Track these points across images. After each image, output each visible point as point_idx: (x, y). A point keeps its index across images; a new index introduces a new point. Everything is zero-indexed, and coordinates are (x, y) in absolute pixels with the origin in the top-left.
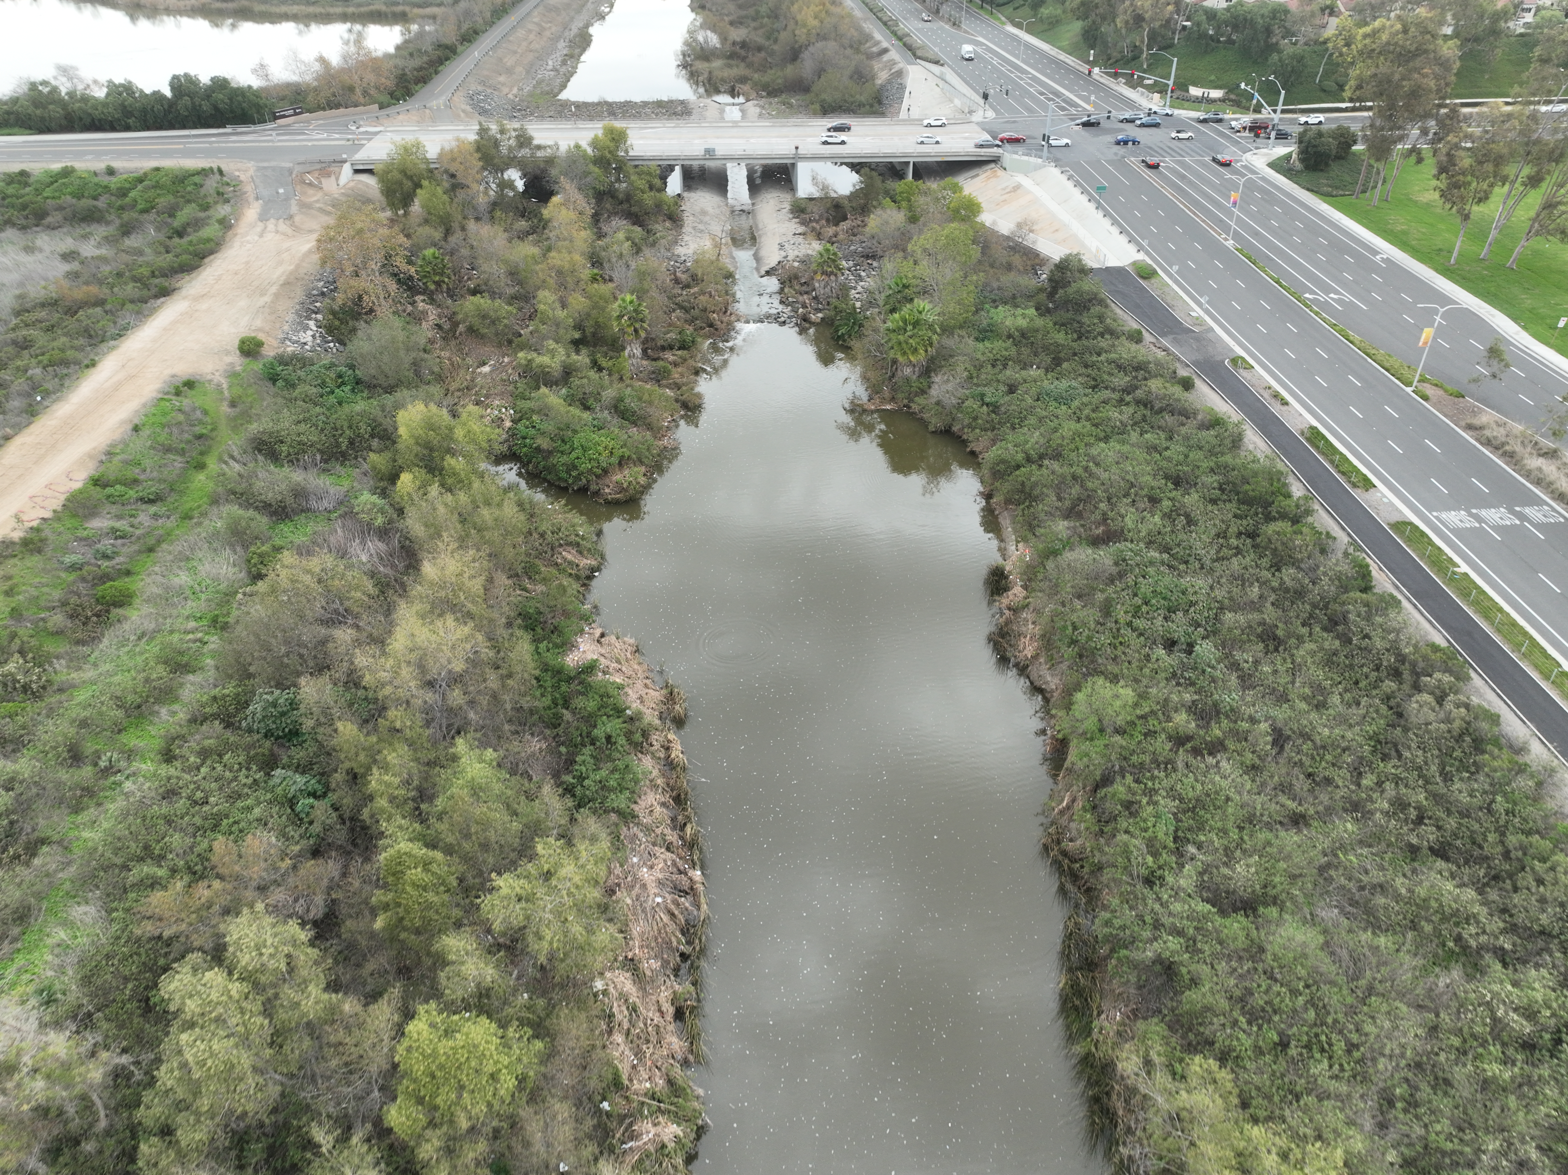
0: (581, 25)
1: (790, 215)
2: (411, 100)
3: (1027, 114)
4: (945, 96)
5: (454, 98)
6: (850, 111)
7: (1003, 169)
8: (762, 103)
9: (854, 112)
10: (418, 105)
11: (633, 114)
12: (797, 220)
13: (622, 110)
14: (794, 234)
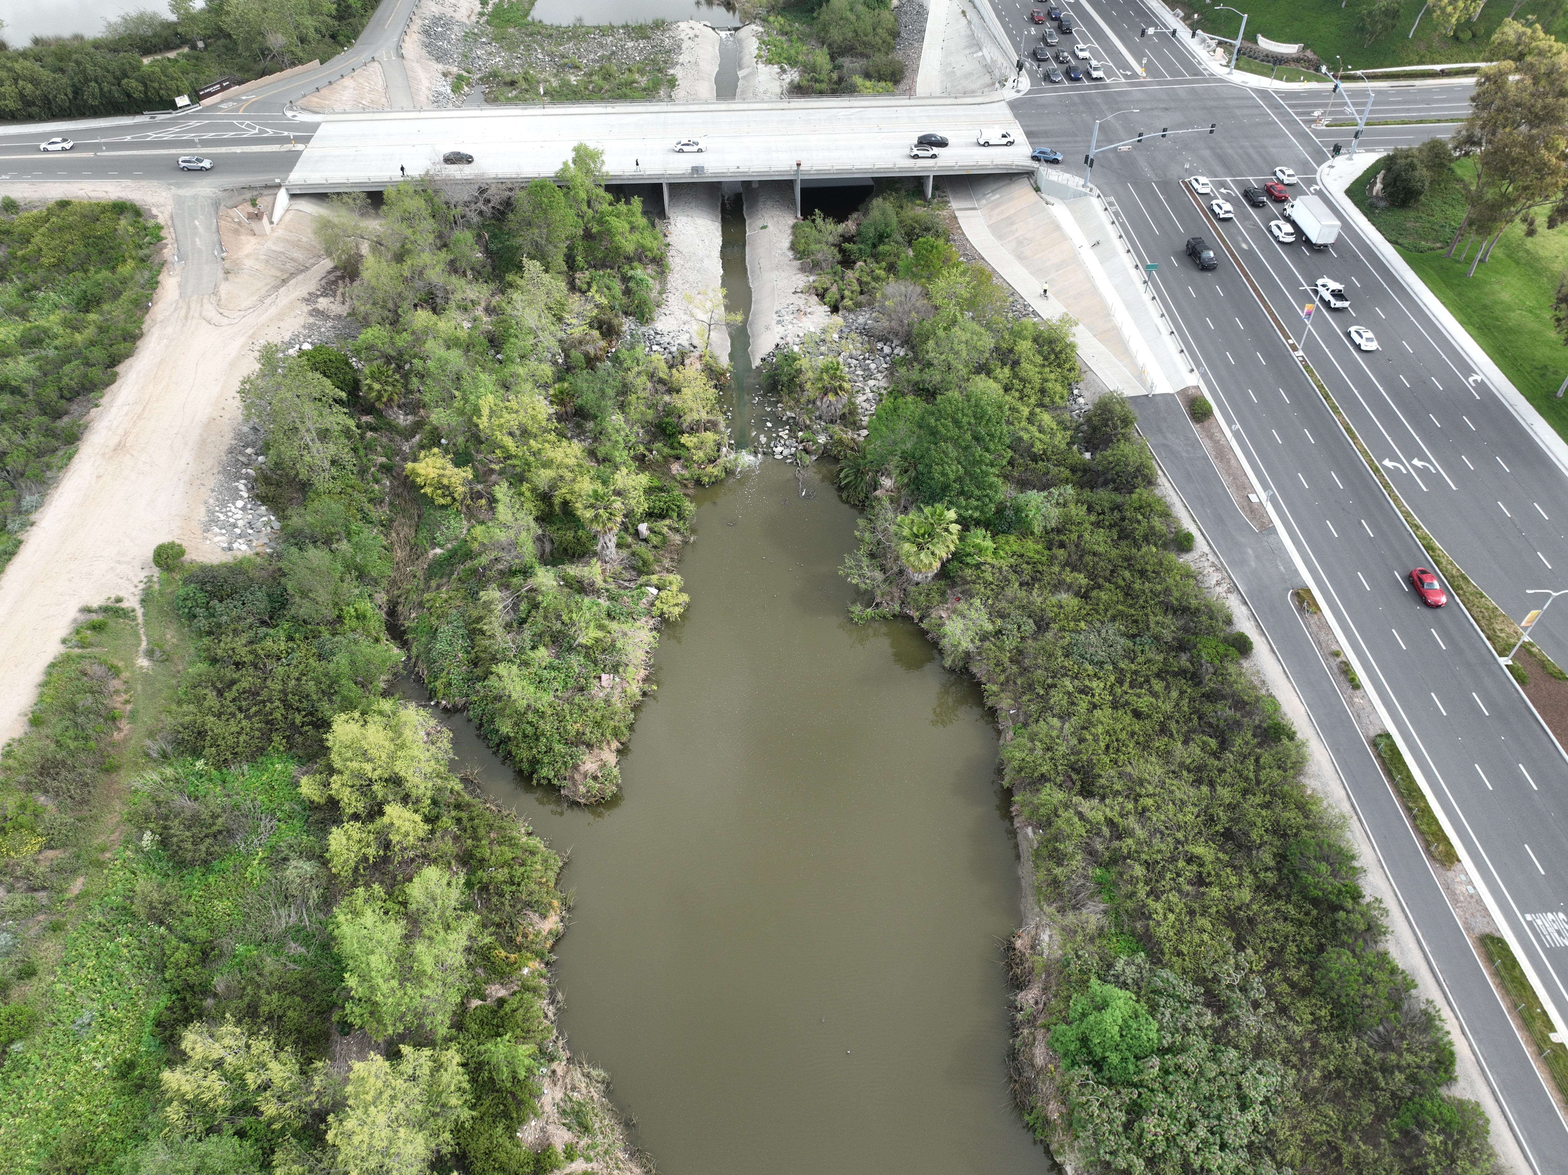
1: (790, 254)
2: (358, 44)
3: (1067, 83)
4: (972, 36)
5: (407, 38)
6: (863, 55)
7: (1037, 190)
8: (761, 29)
9: (868, 57)
10: (365, 56)
11: (613, 53)
12: (798, 263)
13: (601, 46)
14: (795, 292)
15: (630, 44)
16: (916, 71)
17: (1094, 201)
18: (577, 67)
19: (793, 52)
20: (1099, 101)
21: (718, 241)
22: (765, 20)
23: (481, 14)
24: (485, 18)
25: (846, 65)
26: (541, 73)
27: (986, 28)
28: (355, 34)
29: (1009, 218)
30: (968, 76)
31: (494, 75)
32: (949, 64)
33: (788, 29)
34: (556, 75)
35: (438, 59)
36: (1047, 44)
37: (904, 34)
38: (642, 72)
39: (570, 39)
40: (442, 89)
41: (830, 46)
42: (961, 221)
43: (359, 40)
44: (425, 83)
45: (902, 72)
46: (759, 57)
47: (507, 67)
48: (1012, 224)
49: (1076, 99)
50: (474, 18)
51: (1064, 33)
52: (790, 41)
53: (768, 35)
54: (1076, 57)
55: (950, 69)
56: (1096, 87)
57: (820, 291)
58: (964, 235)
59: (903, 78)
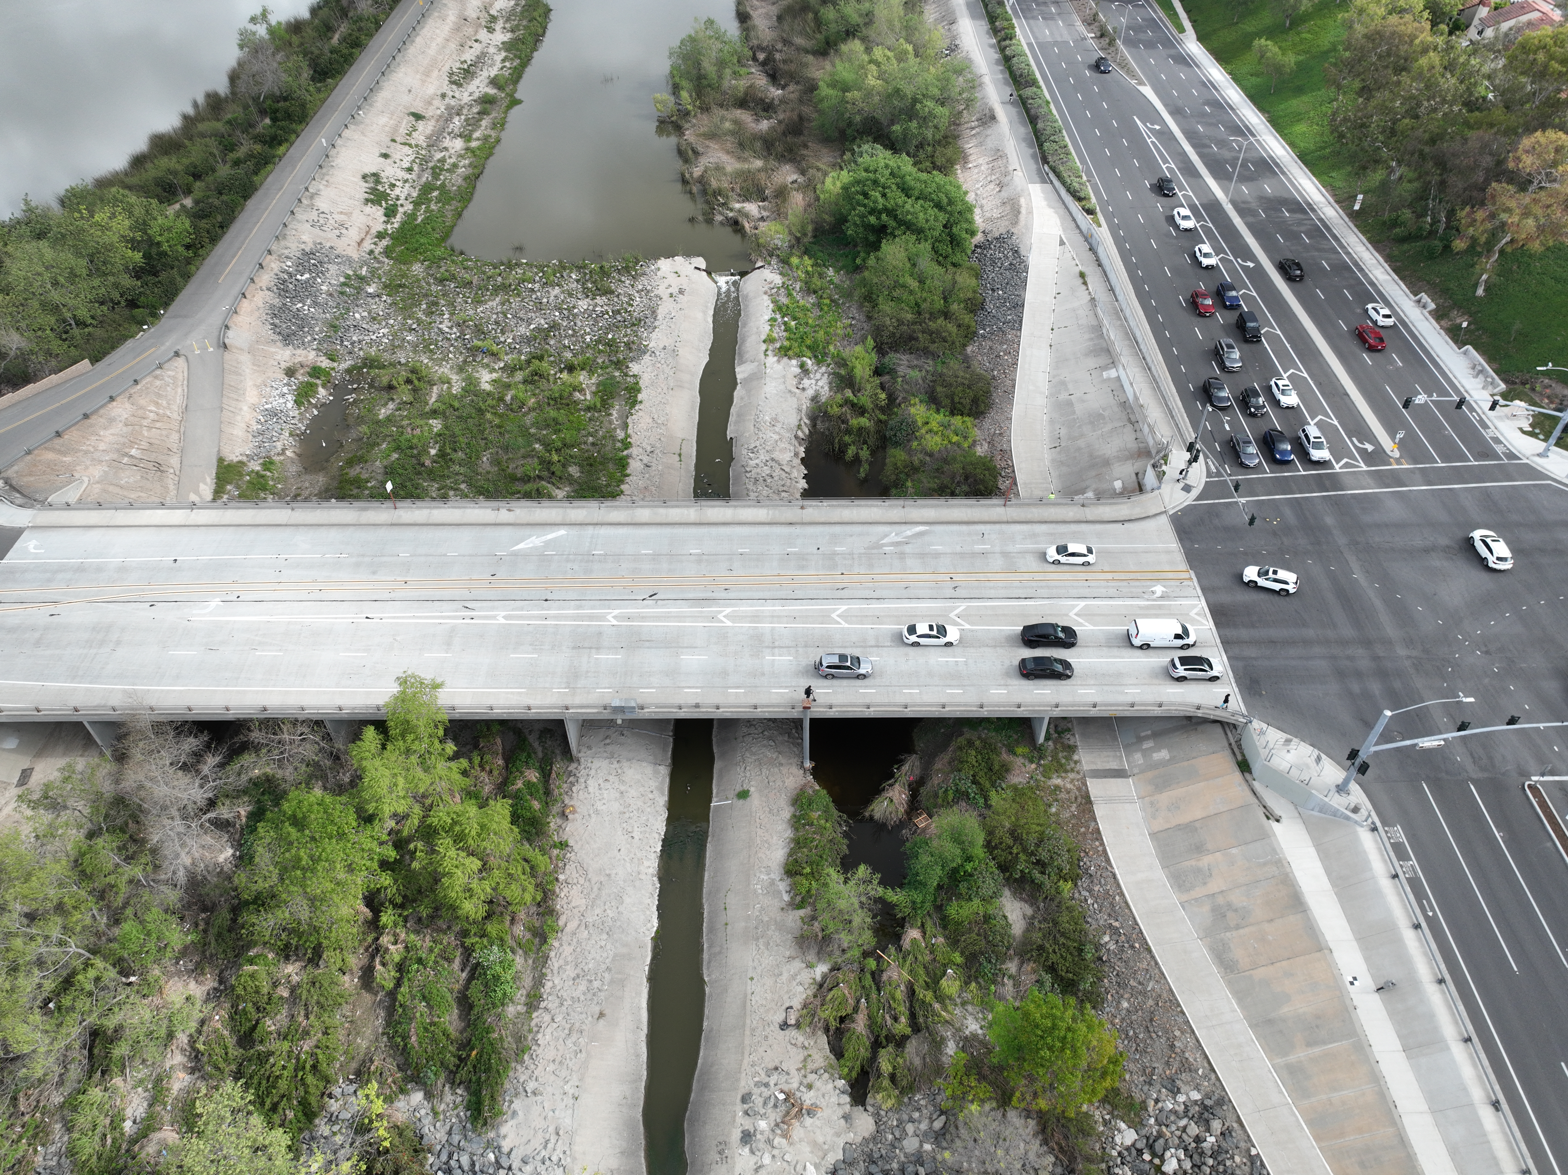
1: (783, 886)
2: (168, 317)
3: (1268, 473)
4: (1098, 329)
5: (245, 303)
6: (926, 352)
7: (1244, 766)
8: (778, 280)
9: (935, 356)
10: (169, 344)
11: (554, 326)
12: (794, 918)
13: (539, 306)
14: (784, 1026)
15: (583, 304)
16: (1009, 393)
17: (1367, 839)
18: (494, 355)
19: (821, 335)
20: (1329, 520)
21: (659, 825)
22: (785, 262)
23: (380, 236)
24: (385, 242)
25: (902, 370)
26: (439, 362)
27: (1119, 314)
28: (169, 296)
29: (1189, 828)
30: (1095, 419)
31: (370, 363)
32: (1063, 383)
33: (817, 282)
34: (461, 369)
35: (287, 339)
36: (1223, 367)
37: (990, 306)
38: (589, 366)
39: (497, 290)
40: (277, 403)
41: (877, 332)
42: (1100, 811)
43: (174, 307)
44: (252, 396)
45: (988, 393)
46: (769, 340)
47: (393, 348)
48: (1199, 849)
49: (1288, 513)
50: (368, 245)
51: (1246, 341)
52: (819, 306)
53: (789, 295)
54: (1276, 403)
55: (1063, 396)
56: (1322, 483)
57: (834, 1024)
58: (1108, 860)
59: (989, 406)
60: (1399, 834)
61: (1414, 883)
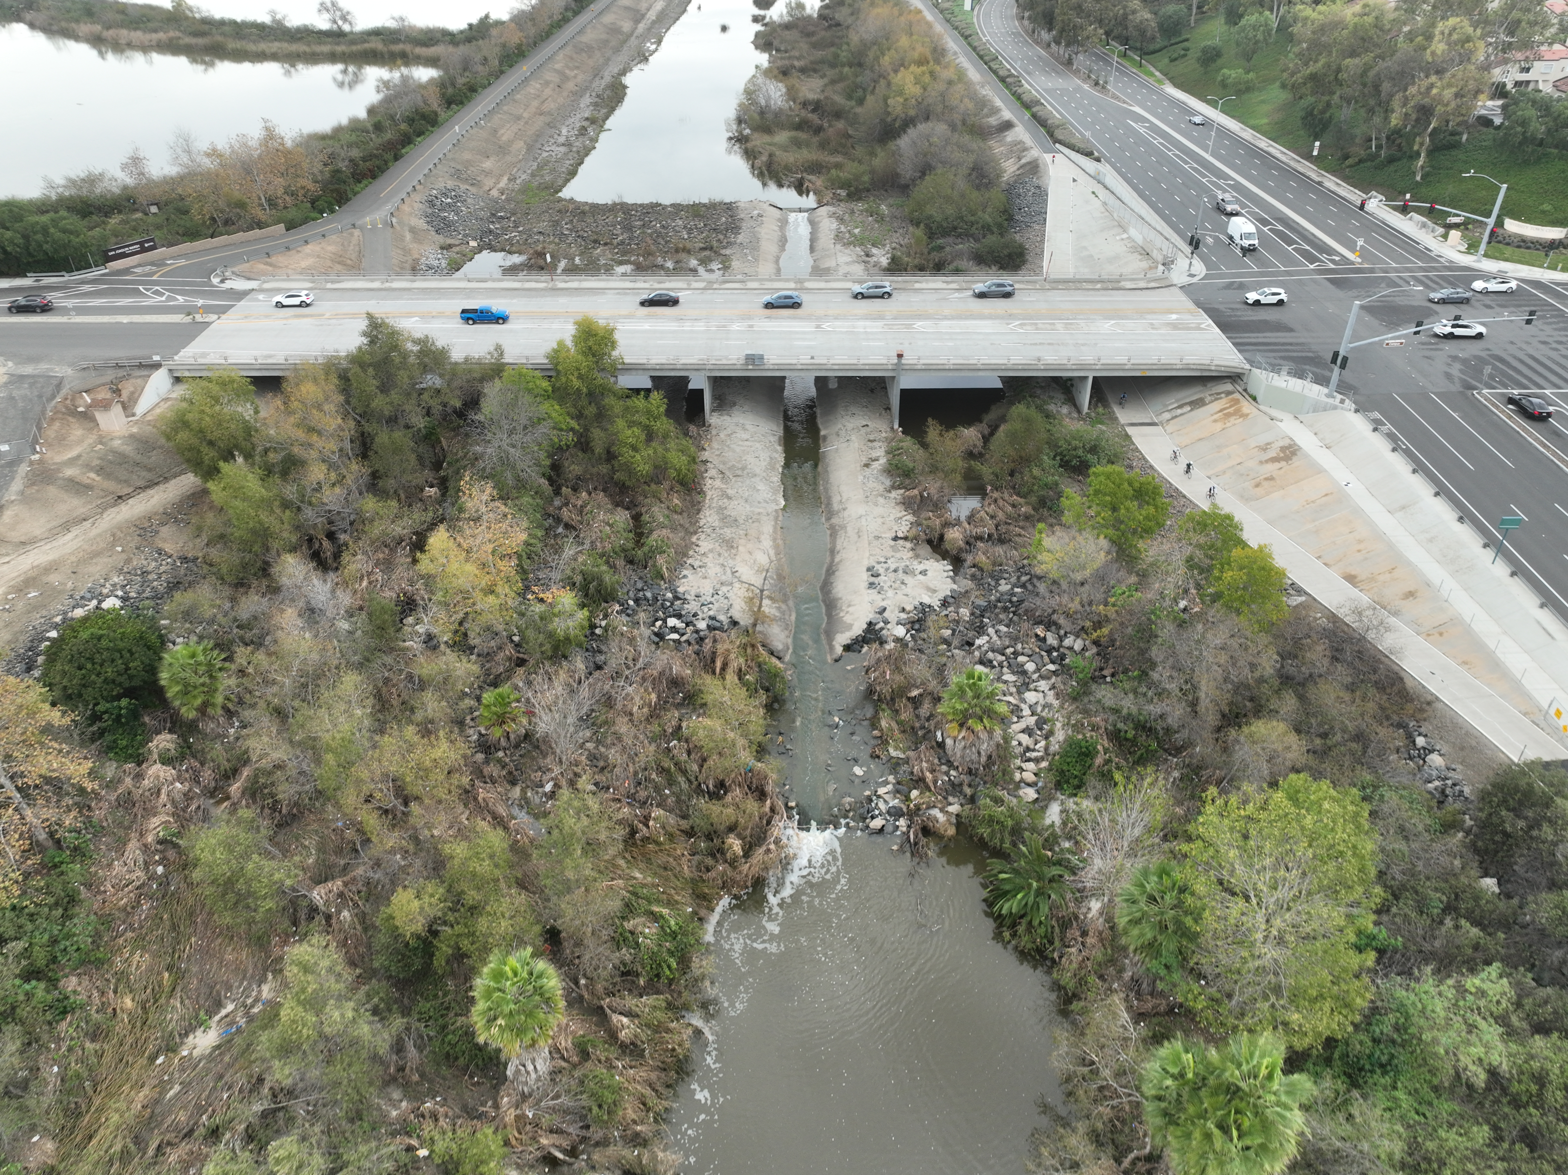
0: (616, 70)
1: (884, 480)
2: (342, 211)
3: (1256, 269)
4: (1110, 217)
5: (403, 207)
6: (970, 236)
7: (1252, 400)
8: (840, 210)
9: (976, 238)
10: (345, 223)
12: (897, 494)
13: (643, 223)
14: (896, 539)
16: (1040, 255)
17: (1352, 417)
20: (1308, 288)
21: (778, 458)
22: (844, 202)
24: (509, 194)
25: (948, 246)
27: (1127, 209)
28: (343, 200)
30: (1112, 260)
32: (1084, 247)
35: (438, 231)
37: (1019, 217)
40: (435, 262)
41: (927, 226)
42: (1137, 440)
44: (415, 254)
46: (837, 238)
50: (495, 193)
55: (1085, 253)
57: (932, 537)
58: (1147, 461)
59: (1024, 262)
60: (1377, 415)
61: (1390, 436)
